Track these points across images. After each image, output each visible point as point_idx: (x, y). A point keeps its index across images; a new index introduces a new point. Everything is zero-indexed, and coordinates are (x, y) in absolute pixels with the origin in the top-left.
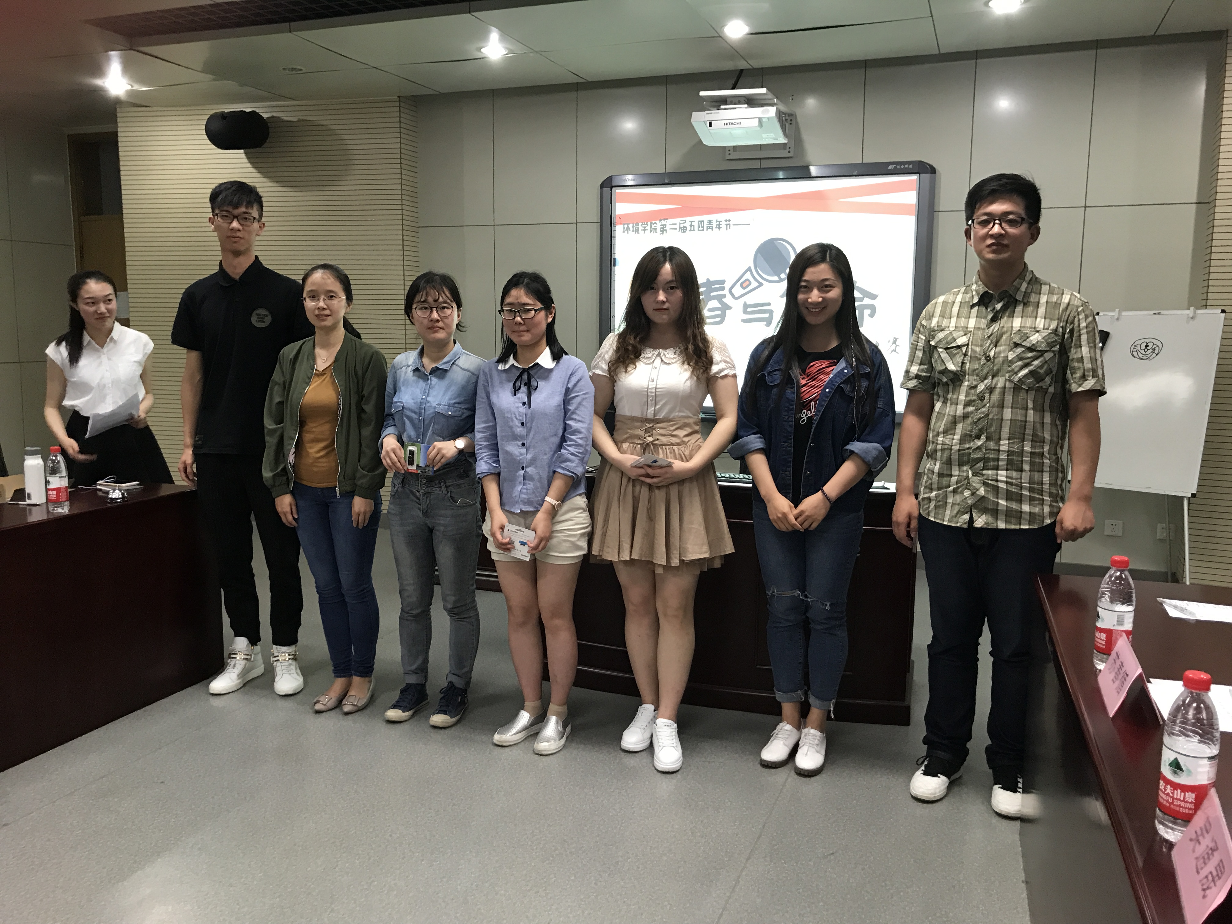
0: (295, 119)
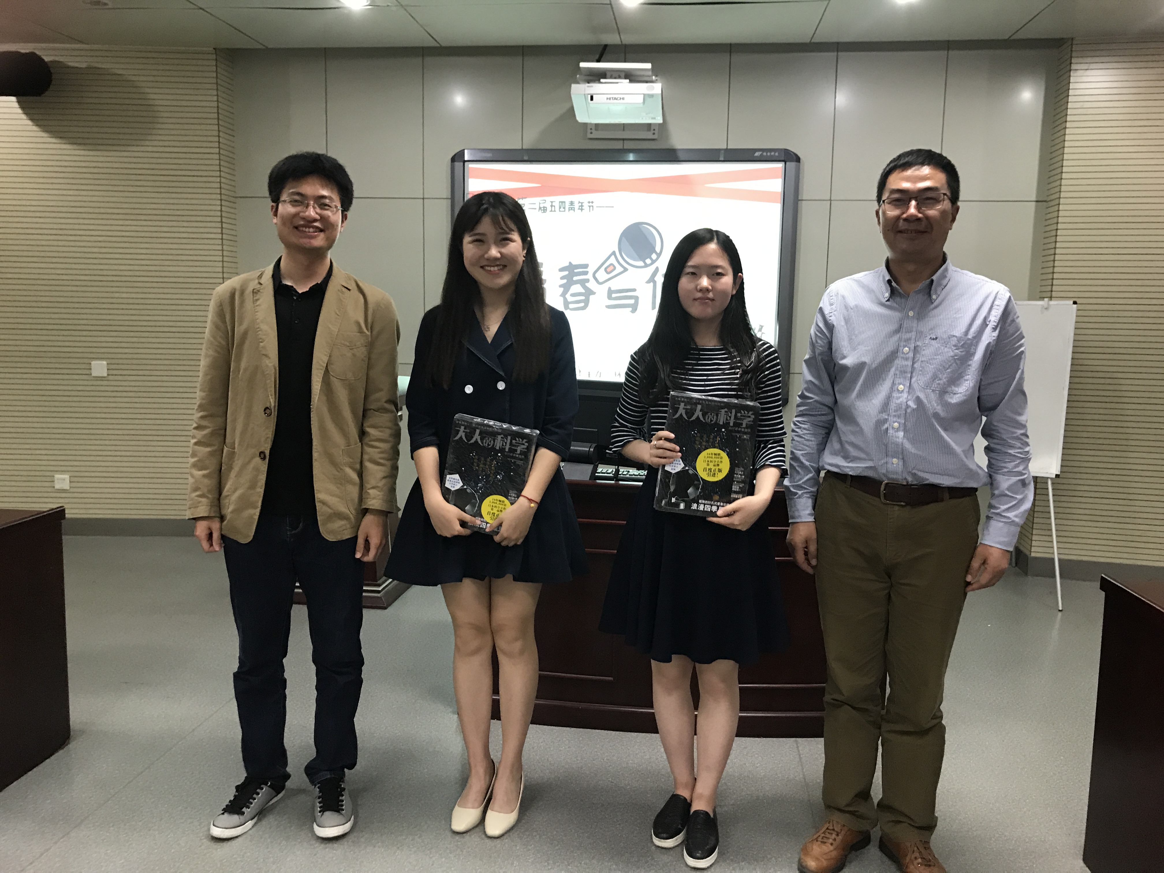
0: (84, 65)
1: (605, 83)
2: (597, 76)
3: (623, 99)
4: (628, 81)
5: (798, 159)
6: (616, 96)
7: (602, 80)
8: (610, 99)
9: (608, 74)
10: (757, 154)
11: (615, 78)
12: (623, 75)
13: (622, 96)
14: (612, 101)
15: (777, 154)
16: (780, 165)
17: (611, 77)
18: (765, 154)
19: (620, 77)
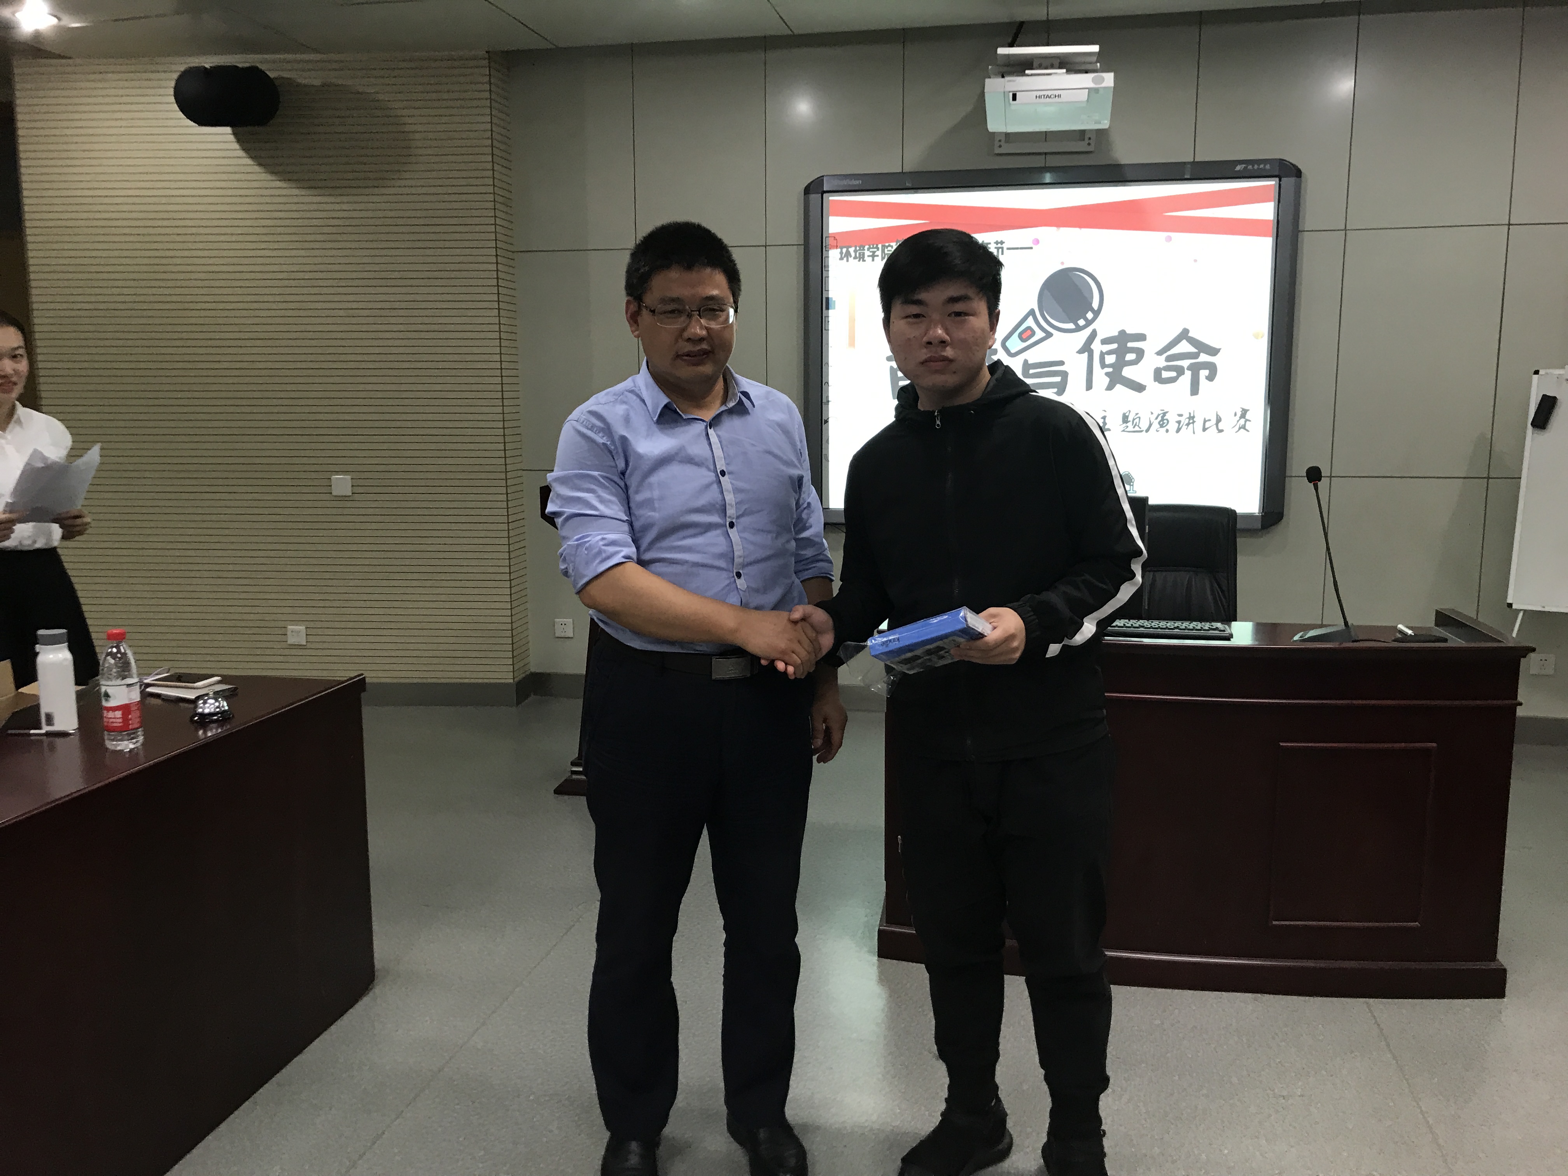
1: (1032, 75)
2: (1022, 66)
3: (1059, 96)
4: (1064, 71)
5: (1298, 173)
6: (1049, 93)
7: (1027, 72)
8: (1040, 97)
9: (1035, 64)
10: (1238, 168)
11: (1046, 68)
12: (1056, 62)
13: (1057, 93)
14: (1042, 100)
15: (1268, 167)
16: (1272, 183)
17: (1040, 67)
18: (1250, 167)
19: (1052, 67)
